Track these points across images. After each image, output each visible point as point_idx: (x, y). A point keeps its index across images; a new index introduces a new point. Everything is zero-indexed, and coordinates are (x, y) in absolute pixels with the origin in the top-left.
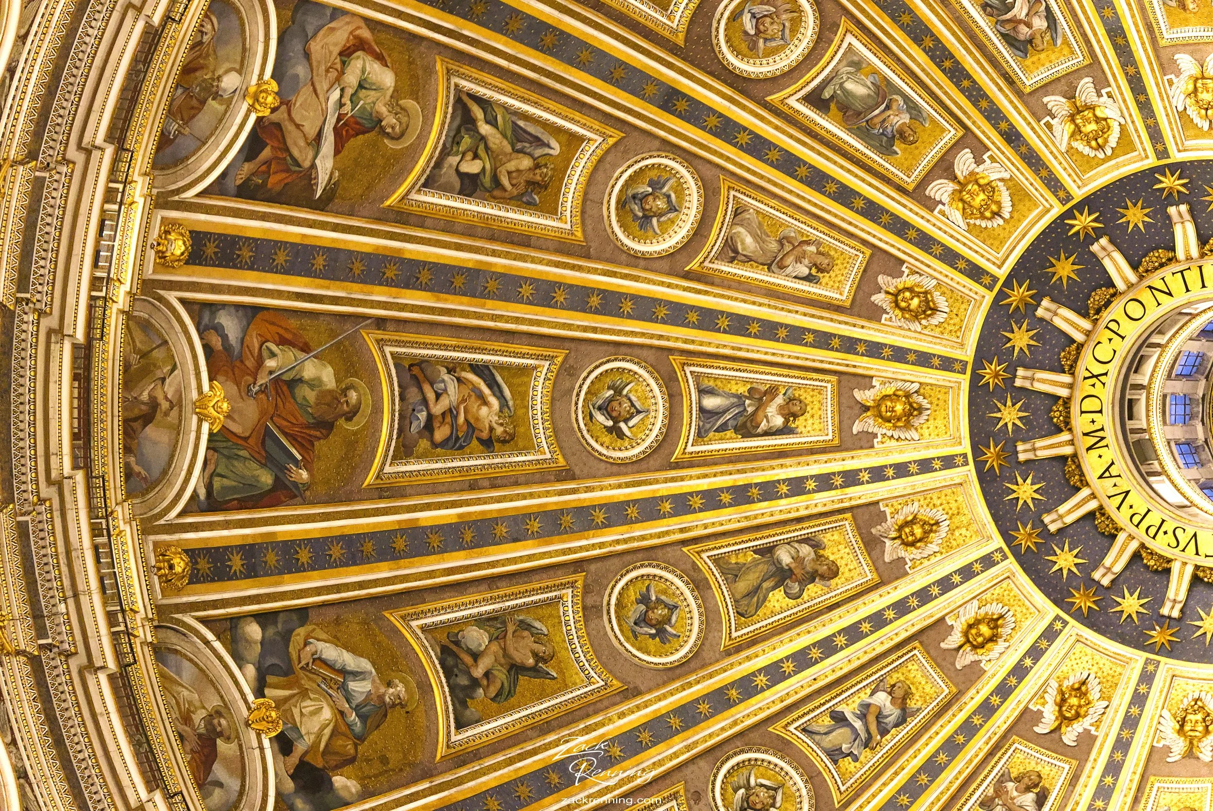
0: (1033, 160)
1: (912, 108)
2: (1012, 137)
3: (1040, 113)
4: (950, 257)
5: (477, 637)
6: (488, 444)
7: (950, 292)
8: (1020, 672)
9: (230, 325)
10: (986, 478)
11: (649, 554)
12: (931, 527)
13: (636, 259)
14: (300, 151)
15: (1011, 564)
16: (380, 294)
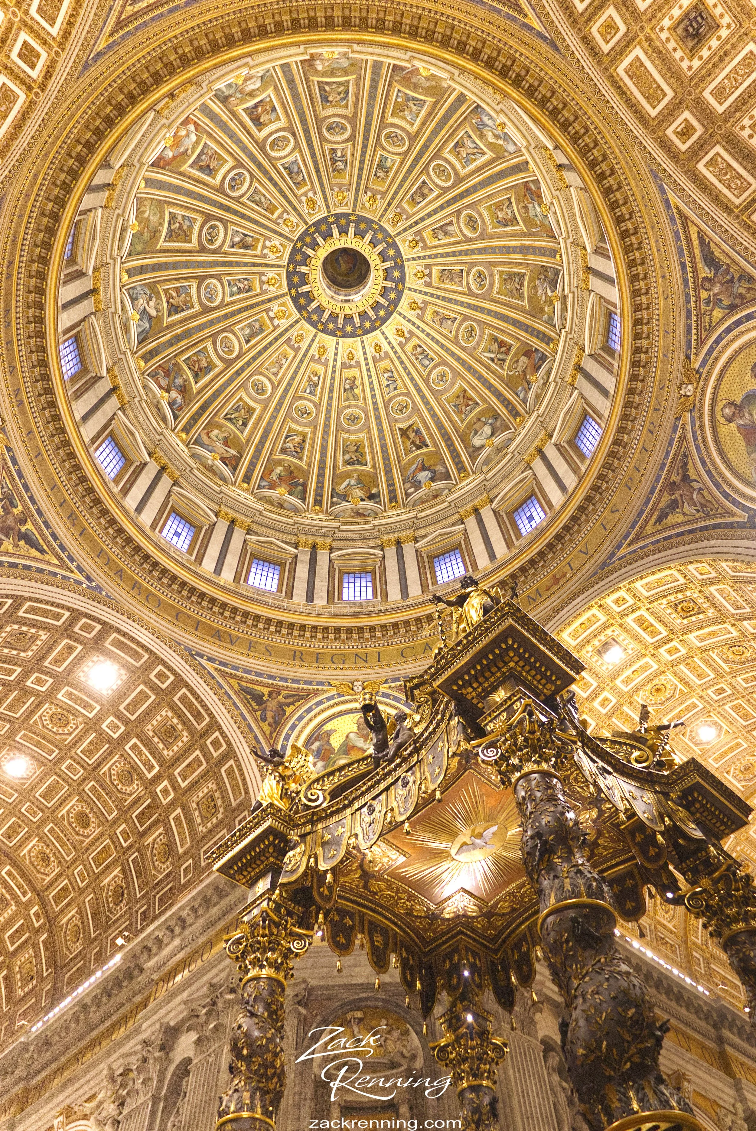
0: (276, 298)
1: (256, 321)
2: (269, 300)
3: (266, 292)
4: (292, 326)
5: (347, 457)
6: (304, 441)
7: (299, 329)
8: (389, 343)
9: (263, 483)
10: (343, 336)
11: (339, 415)
12: (351, 352)
13: (271, 395)
14: (228, 455)
15: (364, 337)
16: (264, 451)
